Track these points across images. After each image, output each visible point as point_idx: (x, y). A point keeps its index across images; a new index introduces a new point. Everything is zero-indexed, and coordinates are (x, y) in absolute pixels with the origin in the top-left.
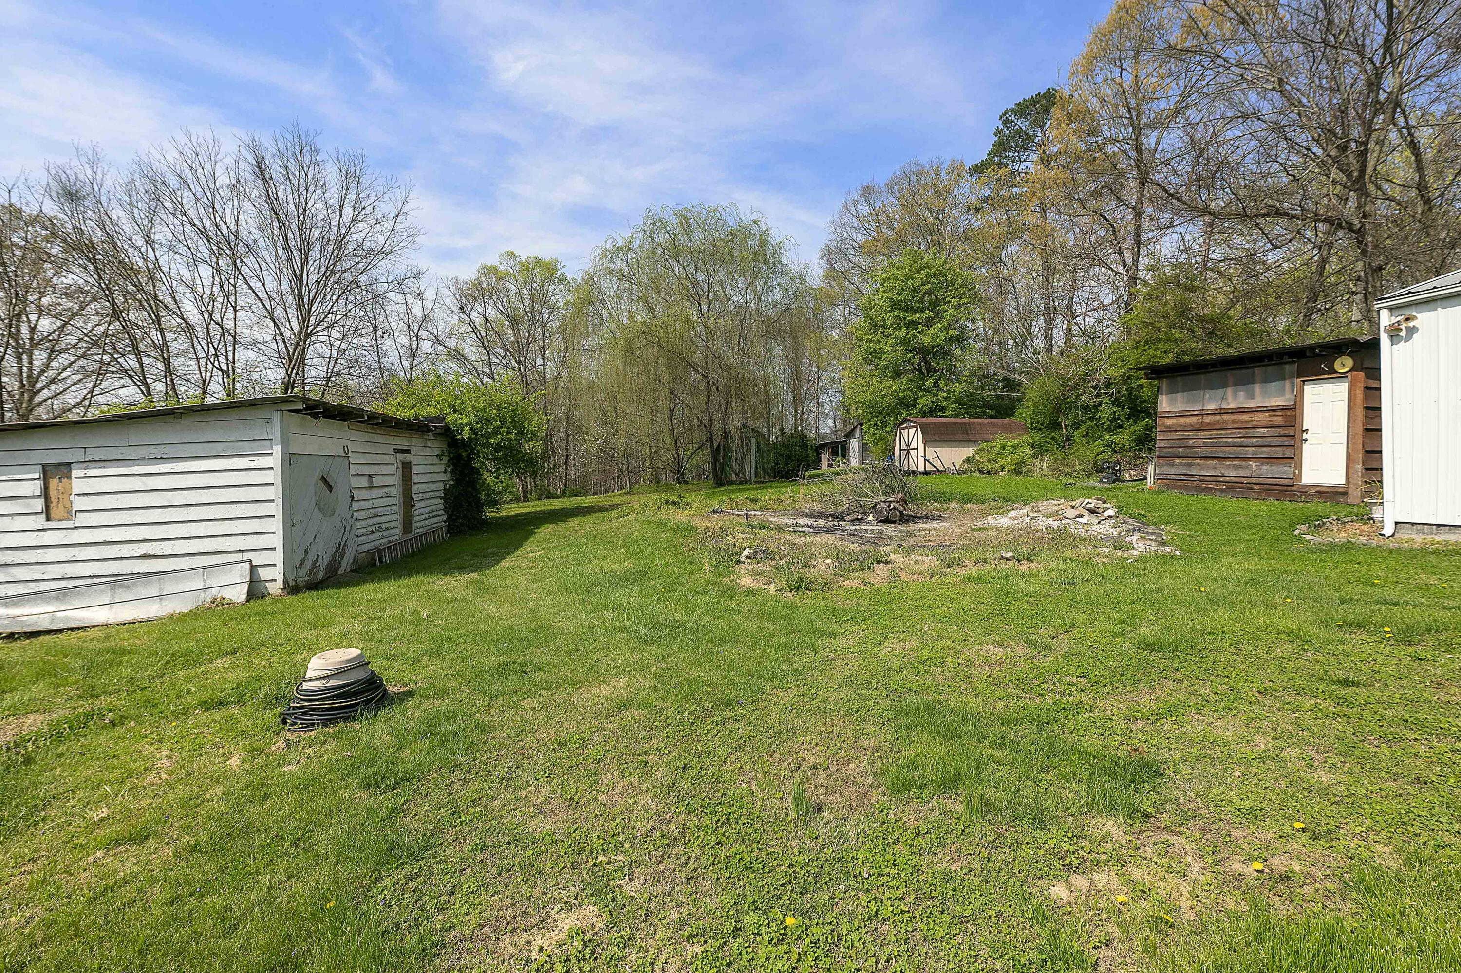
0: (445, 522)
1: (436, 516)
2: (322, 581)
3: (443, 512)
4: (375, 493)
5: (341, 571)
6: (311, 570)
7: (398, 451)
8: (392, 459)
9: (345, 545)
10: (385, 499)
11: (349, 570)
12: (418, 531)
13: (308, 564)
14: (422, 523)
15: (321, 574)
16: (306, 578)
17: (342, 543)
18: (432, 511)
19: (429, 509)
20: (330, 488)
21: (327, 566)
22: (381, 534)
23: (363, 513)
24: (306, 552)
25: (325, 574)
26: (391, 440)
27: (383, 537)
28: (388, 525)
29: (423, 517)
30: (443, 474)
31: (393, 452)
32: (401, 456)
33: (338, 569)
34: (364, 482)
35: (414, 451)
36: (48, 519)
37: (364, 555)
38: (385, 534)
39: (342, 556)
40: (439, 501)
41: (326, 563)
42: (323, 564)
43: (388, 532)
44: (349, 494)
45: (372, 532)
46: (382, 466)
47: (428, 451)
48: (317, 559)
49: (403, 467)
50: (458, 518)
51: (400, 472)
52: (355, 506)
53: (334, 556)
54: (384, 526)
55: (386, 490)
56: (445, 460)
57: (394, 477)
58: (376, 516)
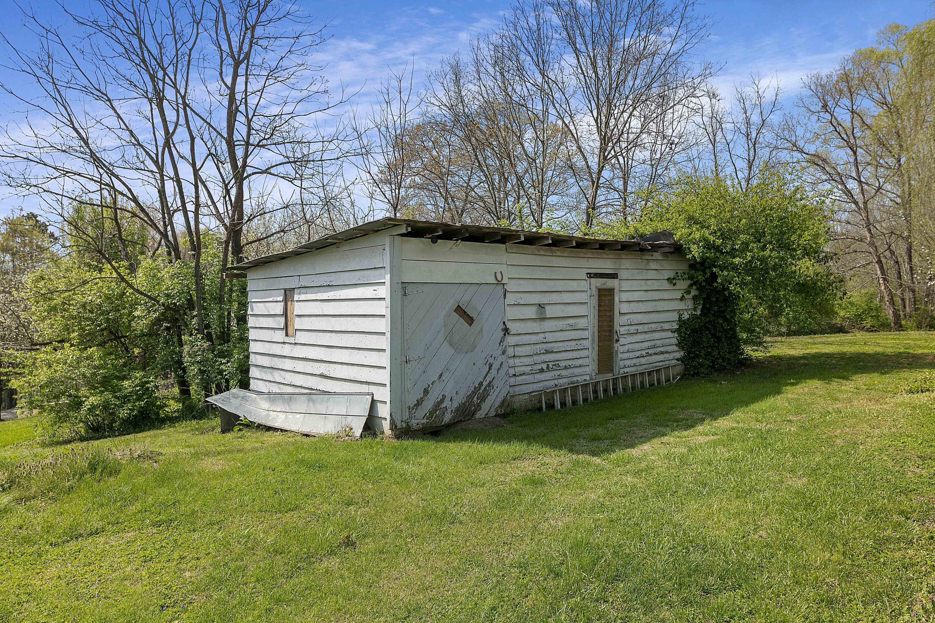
0: (678, 360)
1: (662, 353)
2: (448, 426)
3: (676, 348)
4: (548, 325)
5: (480, 414)
6: (432, 413)
7: (591, 276)
8: (584, 285)
9: (489, 385)
10: (567, 333)
11: (493, 413)
12: (626, 370)
13: (428, 405)
14: (635, 361)
15: (447, 418)
16: (425, 421)
17: (485, 384)
18: (654, 347)
19: (647, 344)
20: (470, 320)
21: (457, 410)
22: (558, 373)
23: (528, 348)
24: (426, 392)
25: (454, 418)
26: (583, 263)
27: (560, 377)
28: (570, 362)
29: (638, 354)
30: (679, 302)
31: (585, 277)
32: (598, 282)
33: (474, 413)
34: (531, 312)
35: (623, 274)
36: (287, 335)
37: (527, 396)
38: (564, 373)
39: (483, 399)
40: (670, 334)
41: (455, 405)
42: (451, 406)
43: (570, 371)
44: (502, 327)
45: (542, 371)
46: (563, 294)
47: (651, 275)
48: (442, 401)
49: (599, 295)
50: (698, 356)
51: (594, 302)
52: (511, 340)
53: (470, 397)
54: (562, 364)
55: (571, 321)
56: (683, 284)
57: (585, 306)
58: (547, 352)
